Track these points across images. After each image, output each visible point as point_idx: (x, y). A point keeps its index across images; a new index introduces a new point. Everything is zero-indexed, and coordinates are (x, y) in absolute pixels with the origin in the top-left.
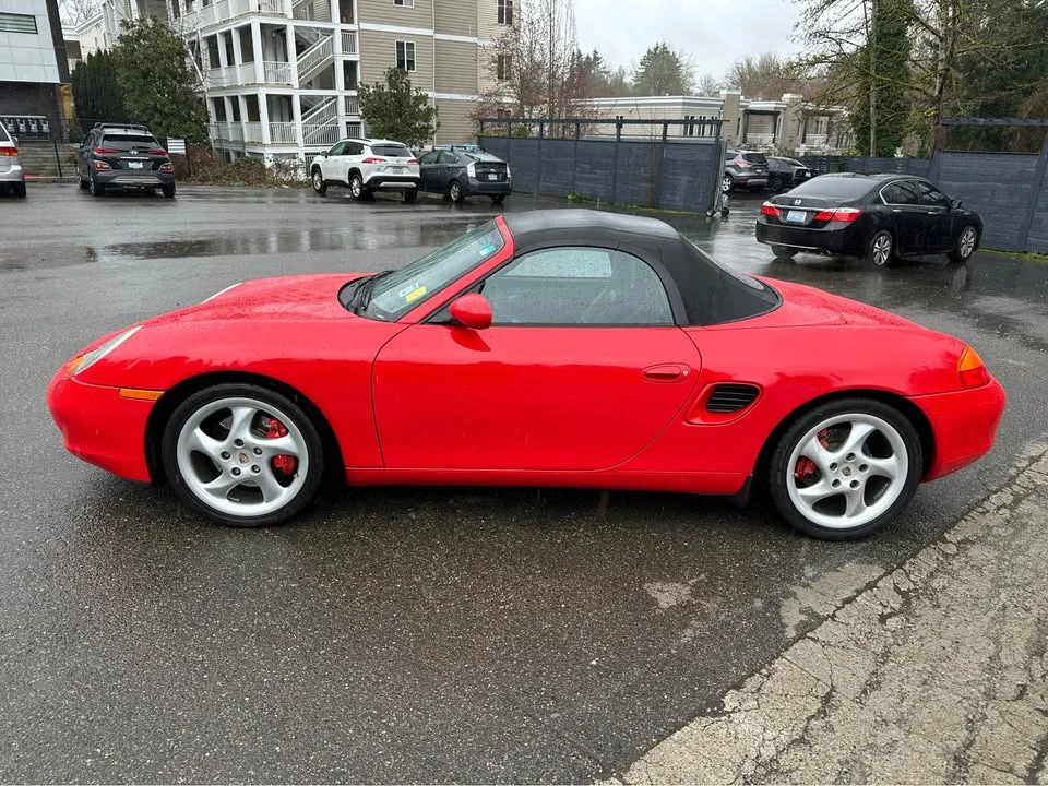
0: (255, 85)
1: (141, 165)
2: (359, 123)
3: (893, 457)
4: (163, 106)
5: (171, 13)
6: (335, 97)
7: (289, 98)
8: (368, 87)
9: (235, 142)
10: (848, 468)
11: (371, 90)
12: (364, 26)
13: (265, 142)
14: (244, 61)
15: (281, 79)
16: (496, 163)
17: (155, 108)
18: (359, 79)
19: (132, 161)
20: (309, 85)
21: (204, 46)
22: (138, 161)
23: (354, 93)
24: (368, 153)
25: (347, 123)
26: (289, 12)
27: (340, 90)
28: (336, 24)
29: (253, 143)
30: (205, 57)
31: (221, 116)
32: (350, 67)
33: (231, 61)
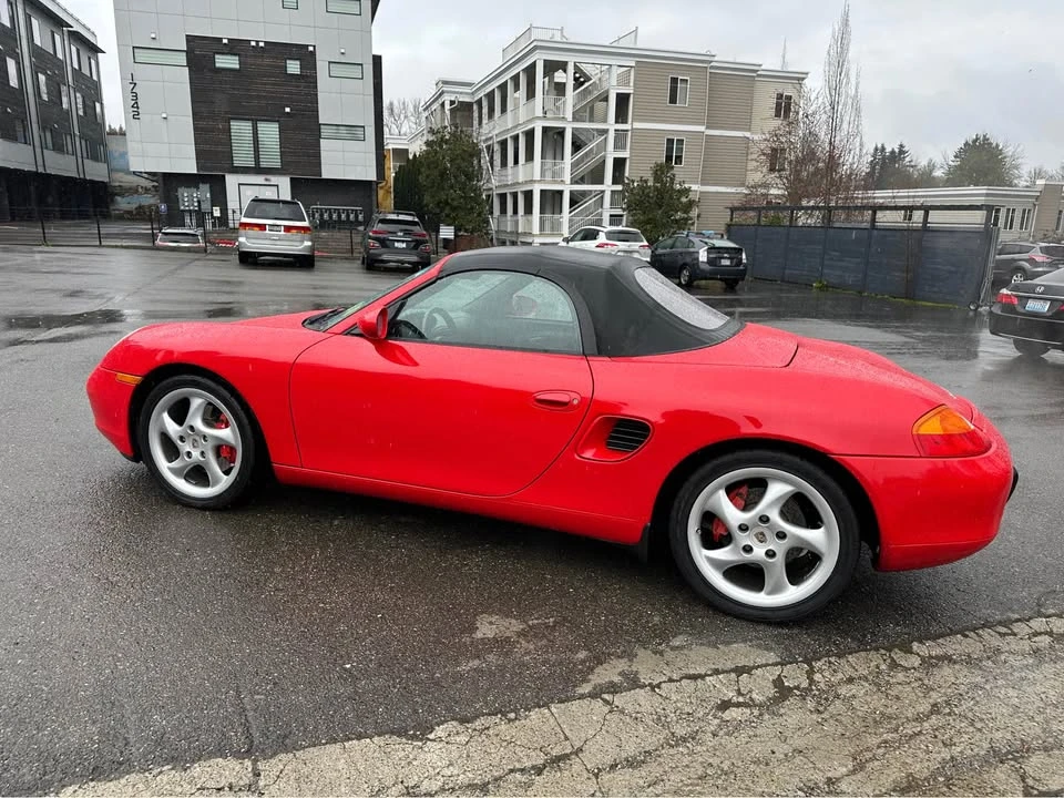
0: (532, 181)
1: (404, 245)
2: (622, 216)
3: (822, 529)
4: (452, 200)
5: (476, 122)
6: (603, 192)
7: (560, 193)
8: (633, 181)
9: (512, 233)
10: (762, 534)
11: (635, 184)
12: (637, 125)
13: (534, 233)
14: (526, 161)
15: (557, 176)
16: (732, 248)
17: (447, 203)
18: (627, 174)
19: (398, 241)
20: (582, 180)
21: (497, 147)
22: (403, 241)
23: (619, 188)
24: (602, 238)
25: (611, 216)
26: (569, 116)
27: (608, 186)
28: (612, 126)
29: (525, 234)
30: (497, 157)
31: (503, 211)
32: (619, 164)
33: (516, 162)
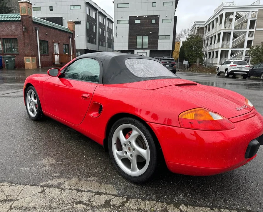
0: (219, 48)
1: (168, 66)
2: (249, 58)
4: (193, 54)
6: (243, 51)
7: (228, 51)
8: (254, 47)
9: (211, 63)
11: (255, 48)
12: (257, 29)
13: (218, 63)
14: (218, 42)
15: (227, 46)
17: (191, 55)
18: (252, 45)
19: (167, 65)
20: (236, 47)
21: (210, 39)
22: (168, 65)
23: (249, 49)
24: (232, 64)
25: (245, 58)
26: (233, 28)
27: (245, 48)
28: (248, 30)
29: (215, 64)
30: (209, 42)
31: (210, 57)
32: (250, 42)
33: (215, 43)
